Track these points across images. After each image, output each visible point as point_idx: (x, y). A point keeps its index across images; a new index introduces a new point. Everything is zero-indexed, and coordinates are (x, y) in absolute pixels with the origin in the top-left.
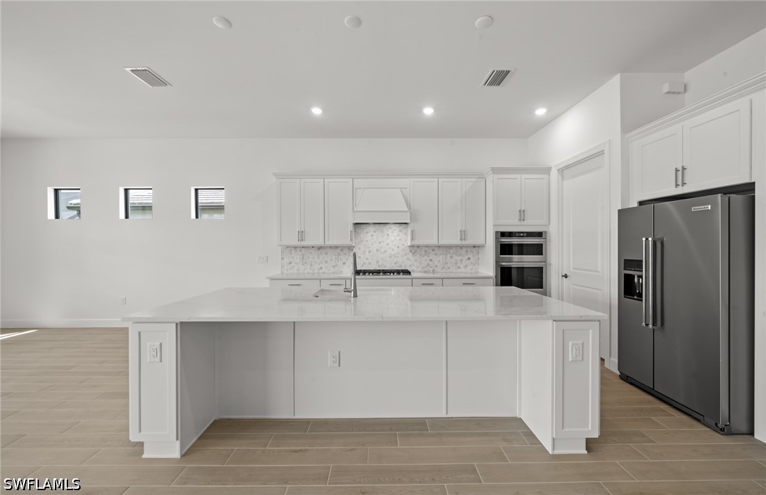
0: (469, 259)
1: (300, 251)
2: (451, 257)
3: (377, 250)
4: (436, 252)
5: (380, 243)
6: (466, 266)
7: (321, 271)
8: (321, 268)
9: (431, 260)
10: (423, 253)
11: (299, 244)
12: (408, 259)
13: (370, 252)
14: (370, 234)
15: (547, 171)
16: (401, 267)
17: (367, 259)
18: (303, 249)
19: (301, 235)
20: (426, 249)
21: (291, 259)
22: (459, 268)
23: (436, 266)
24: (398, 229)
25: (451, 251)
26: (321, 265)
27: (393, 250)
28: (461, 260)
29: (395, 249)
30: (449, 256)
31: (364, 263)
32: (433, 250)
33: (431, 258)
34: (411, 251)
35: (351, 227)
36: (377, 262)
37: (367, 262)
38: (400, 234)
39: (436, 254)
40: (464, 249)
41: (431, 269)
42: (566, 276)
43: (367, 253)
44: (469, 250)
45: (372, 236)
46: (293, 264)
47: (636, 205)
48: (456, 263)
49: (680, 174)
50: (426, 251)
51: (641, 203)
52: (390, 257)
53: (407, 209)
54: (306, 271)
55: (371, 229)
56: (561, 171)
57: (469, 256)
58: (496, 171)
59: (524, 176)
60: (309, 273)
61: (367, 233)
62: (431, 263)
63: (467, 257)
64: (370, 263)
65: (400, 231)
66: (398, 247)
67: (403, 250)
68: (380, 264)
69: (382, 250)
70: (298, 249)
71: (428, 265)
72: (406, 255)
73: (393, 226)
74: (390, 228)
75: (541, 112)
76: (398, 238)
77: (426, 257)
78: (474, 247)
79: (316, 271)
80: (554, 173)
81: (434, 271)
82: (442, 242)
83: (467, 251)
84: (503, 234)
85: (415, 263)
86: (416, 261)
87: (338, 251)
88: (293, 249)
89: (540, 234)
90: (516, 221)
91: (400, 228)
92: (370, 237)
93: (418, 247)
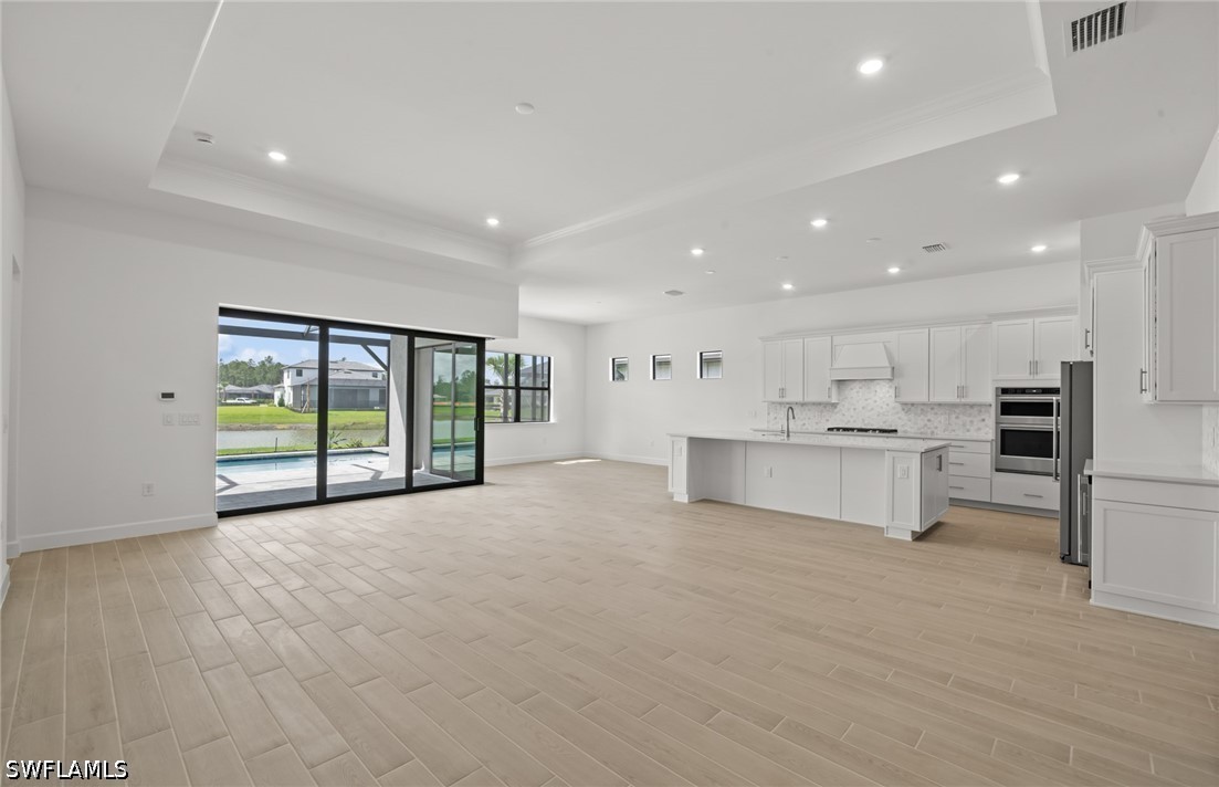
0: (983, 420)
1: (785, 407)
2: (957, 418)
3: (863, 408)
4: (936, 411)
5: (866, 400)
6: (979, 429)
8: (805, 425)
9: (929, 420)
10: (919, 412)
11: (780, 400)
12: (900, 418)
14: (855, 391)
16: (891, 426)
17: (851, 416)
18: (787, 405)
19: (783, 392)
20: (923, 407)
21: (775, 415)
22: (968, 431)
23: (936, 428)
25: (957, 411)
26: (804, 422)
27: (880, 408)
28: (972, 422)
29: (885, 406)
30: (954, 416)
31: (849, 421)
32: (932, 409)
33: (929, 417)
34: (903, 409)
35: (829, 384)
36: (863, 420)
37: (852, 420)
39: (936, 414)
40: (975, 409)
41: (929, 431)
43: (852, 410)
44: (983, 410)
45: (858, 392)
46: (778, 419)
48: (964, 425)
49: (1090, 335)
50: (922, 410)
52: (878, 415)
53: (887, 364)
55: (857, 385)
57: (983, 417)
59: (1038, 320)
61: (852, 389)
62: (929, 424)
63: (980, 418)
64: (855, 421)
66: (888, 405)
67: (894, 408)
68: (866, 422)
69: (869, 408)
70: (782, 406)
71: (926, 425)
72: (897, 413)
73: (882, 383)
74: (877, 384)
75: (1039, 248)
76: (887, 395)
77: (922, 416)
79: (799, 427)
81: (932, 433)
82: (936, 399)
84: (1005, 391)
85: (909, 423)
86: (910, 421)
87: (821, 407)
88: (776, 405)
90: (1026, 375)
91: (891, 384)
92: (855, 394)
93: (913, 405)
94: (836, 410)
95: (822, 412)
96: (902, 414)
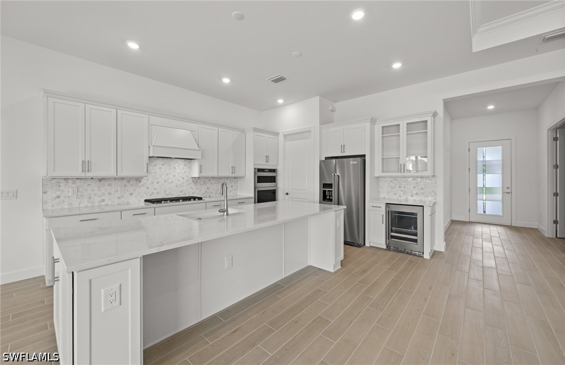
0: (232, 186)
1: (74, 183)
3: (165, 181)
4: (211, 182)
5: (168, 175)
6: (230, 191)
7: (103, 203)
8: (103, 200)
9: (208, 188)
10: (203, 183)
11: (83, 175)
12: (191, 188)
13: (158, 183)
14: (158, 167)
15: (277, 134)
16: (185, 194)
17: (155, 189)
18: (78, 181)
19: (87, 166)
20: (204, 179)
21: (58, 193)
23: (212, 193)
24: (183, 164)
26: (103, 198)
27: (179, 181)
29: (181, 180)
31: (153, 193)
32: (210, 180)
33: (208, 186)
34: (193, 182)
35: (146, 160)
36: (165, 191)
37: (155, 192)
38: (185, 167)
39: (211, 184)
40: (229, 180)
41: (208, 195)
42: (287, 194)
43: (155, 184)
45: (160, 168)
46: (62, 198)
47: (324, 159)
50: (204, 181)
51: (326, 158)
52: (177, 187)
53: (198, 148)
54: (82, 205)
55: (159, 162)
56: (285, 136)
57: (232, 185)
58: (255, 130)
60: (87, 207)
61: (155, 165)
62: (208, 190)
63: (230, 185)
64: (158, 193)
65: (185, 165)
66: (183, 178)
67: (187, 181)
68: (167, 193)
69: (170, 181)
70: (69, 181)
71: (206, 191)
72: (189, 184)
74: (177, 162)
75: (280, 101)
76: (183, 171)
77: (204, 186)
78: (235, 178)
79: (96, 204)
80: (281, 137)
82: (221, 174)
83: (231, 181)
84: (259, 170)
85: (197, 191)
86: (197, 189)
87: (124, 182)
88: (63, 181)
89: (274, 171)
90: (264, 163)
91: (185, 163)
93: (199, 178)
94: (140, 184)
95: (125, 185)
96: (193, 185)
